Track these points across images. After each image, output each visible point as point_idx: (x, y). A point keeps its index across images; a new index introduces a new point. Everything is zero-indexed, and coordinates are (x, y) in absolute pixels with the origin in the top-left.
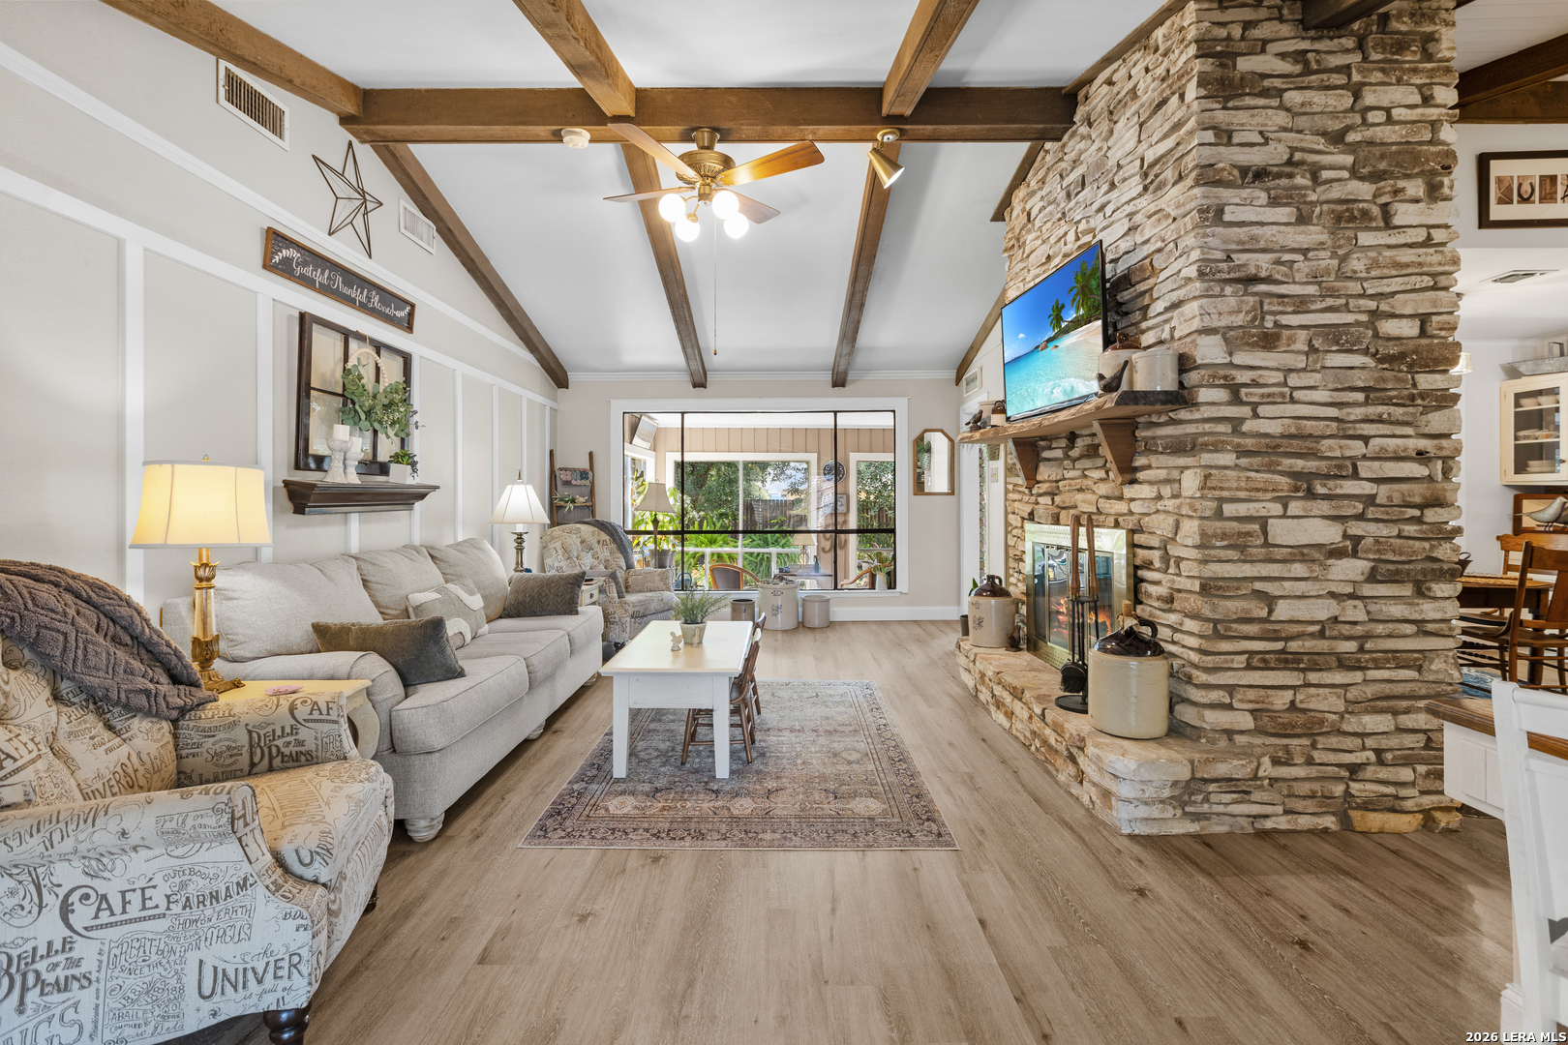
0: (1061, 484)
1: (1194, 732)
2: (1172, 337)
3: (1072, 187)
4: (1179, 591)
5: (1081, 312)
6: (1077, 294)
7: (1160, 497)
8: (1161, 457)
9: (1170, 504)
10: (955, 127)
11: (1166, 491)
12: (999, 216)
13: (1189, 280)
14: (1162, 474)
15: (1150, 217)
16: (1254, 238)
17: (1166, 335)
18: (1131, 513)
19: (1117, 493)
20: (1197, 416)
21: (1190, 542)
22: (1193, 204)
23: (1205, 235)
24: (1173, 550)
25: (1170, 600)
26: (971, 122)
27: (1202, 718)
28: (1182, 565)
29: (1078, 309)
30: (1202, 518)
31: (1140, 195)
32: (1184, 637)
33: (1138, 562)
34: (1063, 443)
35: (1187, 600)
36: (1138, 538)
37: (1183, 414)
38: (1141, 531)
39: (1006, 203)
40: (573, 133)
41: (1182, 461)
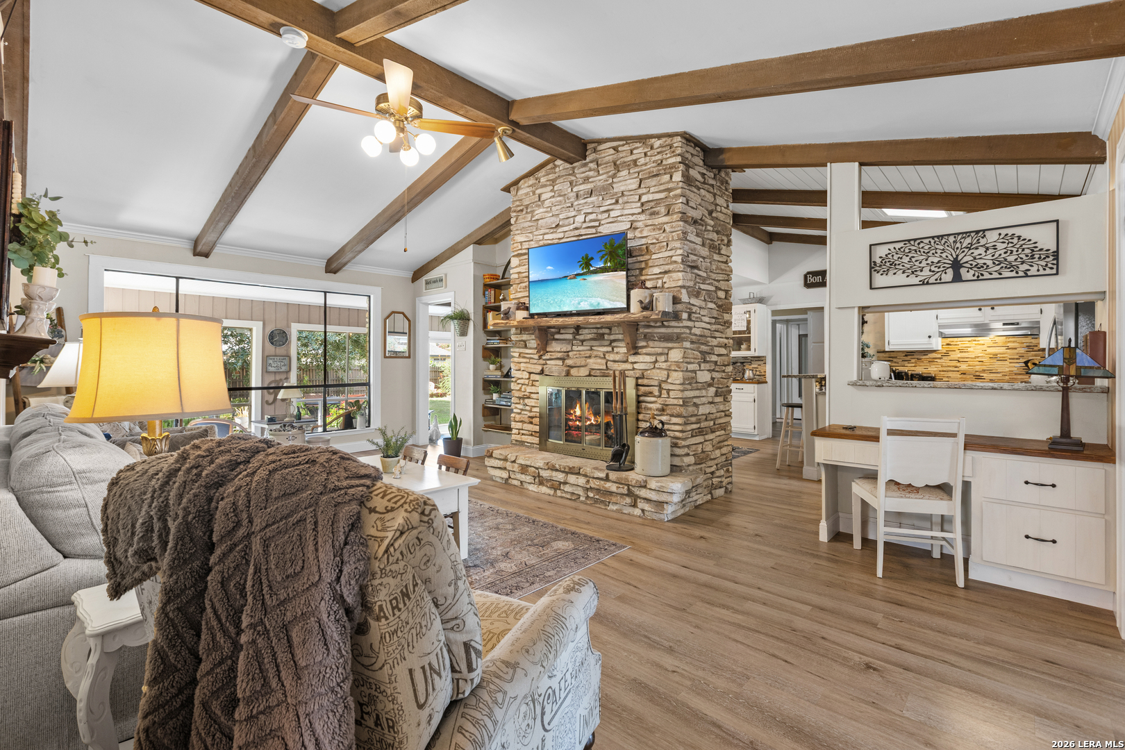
0: (570, 354)
1: (678, 468)
2: (663, 286)
3: (582, 192)
4: (667, 405)
5: (609, 264)
6: (606, 255)
7: (656, 361)
8: (656, 342)
9: (664, 365)
10: (538, 140)
11: (663, 358)
12: (507, 189)
13: (675, 262)
14: (660, 350)
15: (647, 226)
16: (695, 249)
17: (659, 284)
18: (634, 369)
19: (625, 359)
20: (681, 325)
21: (678, 382)
22: (679, 228)
23: (684, 244)
24: (664, 386)
25: (663, 410)
26: (547, 141)
27: (683, 461)
28: (671, 393)
29: (606, 262)
30: (682, 371)
31: (639, 214)
32: (675, 426)
33: (640, 393)
34: (572, 331)
35: (675, 409)
36: (640, 381)
37: (673, 324)
38: (643, 377)
39: (516, 183)
40: (299, 34)
41: (670, 345)
